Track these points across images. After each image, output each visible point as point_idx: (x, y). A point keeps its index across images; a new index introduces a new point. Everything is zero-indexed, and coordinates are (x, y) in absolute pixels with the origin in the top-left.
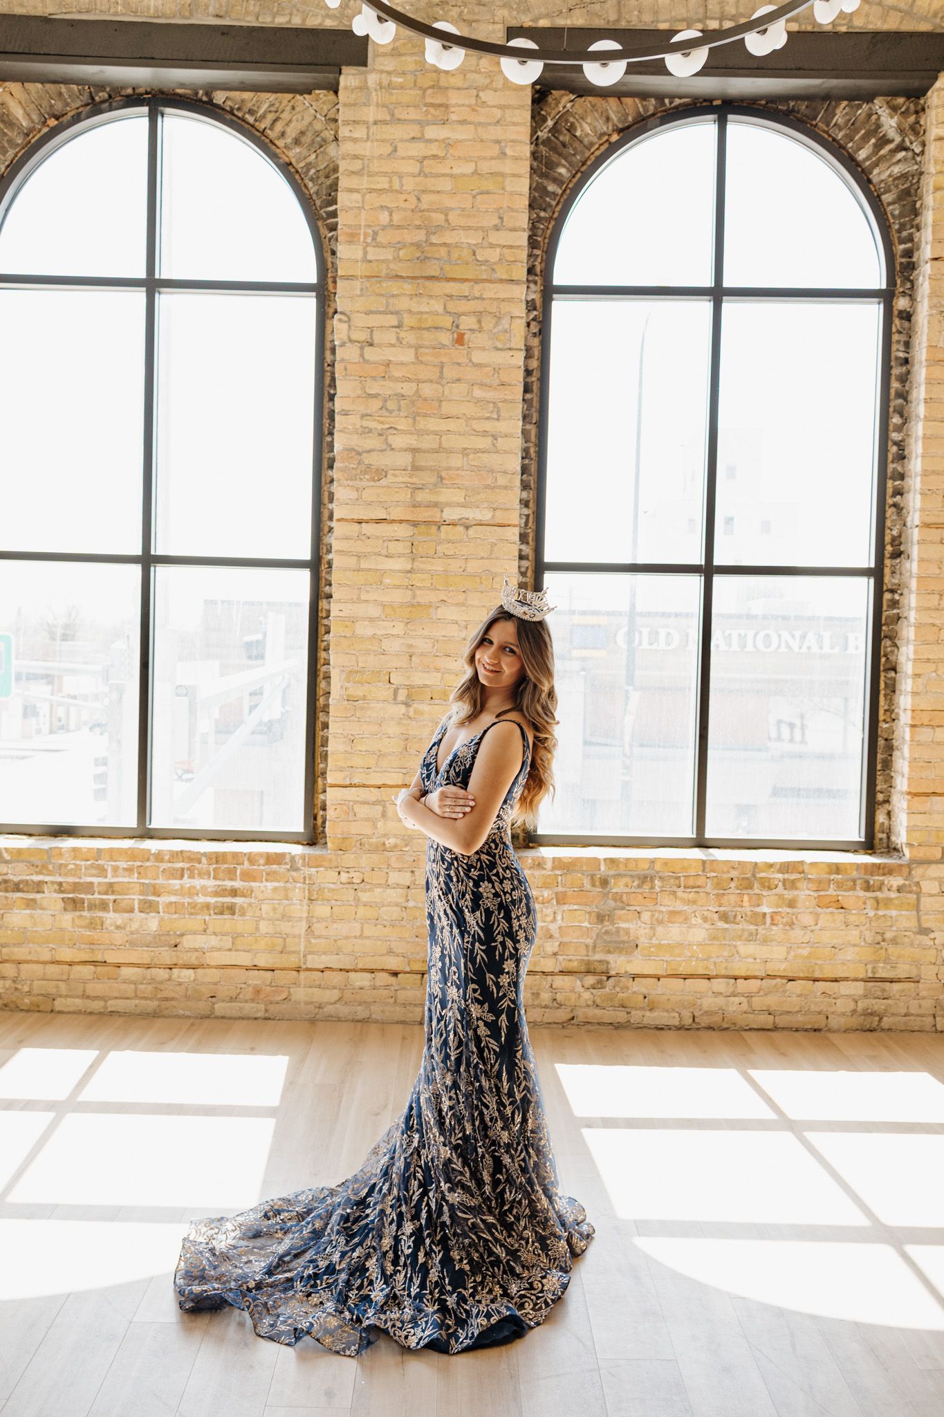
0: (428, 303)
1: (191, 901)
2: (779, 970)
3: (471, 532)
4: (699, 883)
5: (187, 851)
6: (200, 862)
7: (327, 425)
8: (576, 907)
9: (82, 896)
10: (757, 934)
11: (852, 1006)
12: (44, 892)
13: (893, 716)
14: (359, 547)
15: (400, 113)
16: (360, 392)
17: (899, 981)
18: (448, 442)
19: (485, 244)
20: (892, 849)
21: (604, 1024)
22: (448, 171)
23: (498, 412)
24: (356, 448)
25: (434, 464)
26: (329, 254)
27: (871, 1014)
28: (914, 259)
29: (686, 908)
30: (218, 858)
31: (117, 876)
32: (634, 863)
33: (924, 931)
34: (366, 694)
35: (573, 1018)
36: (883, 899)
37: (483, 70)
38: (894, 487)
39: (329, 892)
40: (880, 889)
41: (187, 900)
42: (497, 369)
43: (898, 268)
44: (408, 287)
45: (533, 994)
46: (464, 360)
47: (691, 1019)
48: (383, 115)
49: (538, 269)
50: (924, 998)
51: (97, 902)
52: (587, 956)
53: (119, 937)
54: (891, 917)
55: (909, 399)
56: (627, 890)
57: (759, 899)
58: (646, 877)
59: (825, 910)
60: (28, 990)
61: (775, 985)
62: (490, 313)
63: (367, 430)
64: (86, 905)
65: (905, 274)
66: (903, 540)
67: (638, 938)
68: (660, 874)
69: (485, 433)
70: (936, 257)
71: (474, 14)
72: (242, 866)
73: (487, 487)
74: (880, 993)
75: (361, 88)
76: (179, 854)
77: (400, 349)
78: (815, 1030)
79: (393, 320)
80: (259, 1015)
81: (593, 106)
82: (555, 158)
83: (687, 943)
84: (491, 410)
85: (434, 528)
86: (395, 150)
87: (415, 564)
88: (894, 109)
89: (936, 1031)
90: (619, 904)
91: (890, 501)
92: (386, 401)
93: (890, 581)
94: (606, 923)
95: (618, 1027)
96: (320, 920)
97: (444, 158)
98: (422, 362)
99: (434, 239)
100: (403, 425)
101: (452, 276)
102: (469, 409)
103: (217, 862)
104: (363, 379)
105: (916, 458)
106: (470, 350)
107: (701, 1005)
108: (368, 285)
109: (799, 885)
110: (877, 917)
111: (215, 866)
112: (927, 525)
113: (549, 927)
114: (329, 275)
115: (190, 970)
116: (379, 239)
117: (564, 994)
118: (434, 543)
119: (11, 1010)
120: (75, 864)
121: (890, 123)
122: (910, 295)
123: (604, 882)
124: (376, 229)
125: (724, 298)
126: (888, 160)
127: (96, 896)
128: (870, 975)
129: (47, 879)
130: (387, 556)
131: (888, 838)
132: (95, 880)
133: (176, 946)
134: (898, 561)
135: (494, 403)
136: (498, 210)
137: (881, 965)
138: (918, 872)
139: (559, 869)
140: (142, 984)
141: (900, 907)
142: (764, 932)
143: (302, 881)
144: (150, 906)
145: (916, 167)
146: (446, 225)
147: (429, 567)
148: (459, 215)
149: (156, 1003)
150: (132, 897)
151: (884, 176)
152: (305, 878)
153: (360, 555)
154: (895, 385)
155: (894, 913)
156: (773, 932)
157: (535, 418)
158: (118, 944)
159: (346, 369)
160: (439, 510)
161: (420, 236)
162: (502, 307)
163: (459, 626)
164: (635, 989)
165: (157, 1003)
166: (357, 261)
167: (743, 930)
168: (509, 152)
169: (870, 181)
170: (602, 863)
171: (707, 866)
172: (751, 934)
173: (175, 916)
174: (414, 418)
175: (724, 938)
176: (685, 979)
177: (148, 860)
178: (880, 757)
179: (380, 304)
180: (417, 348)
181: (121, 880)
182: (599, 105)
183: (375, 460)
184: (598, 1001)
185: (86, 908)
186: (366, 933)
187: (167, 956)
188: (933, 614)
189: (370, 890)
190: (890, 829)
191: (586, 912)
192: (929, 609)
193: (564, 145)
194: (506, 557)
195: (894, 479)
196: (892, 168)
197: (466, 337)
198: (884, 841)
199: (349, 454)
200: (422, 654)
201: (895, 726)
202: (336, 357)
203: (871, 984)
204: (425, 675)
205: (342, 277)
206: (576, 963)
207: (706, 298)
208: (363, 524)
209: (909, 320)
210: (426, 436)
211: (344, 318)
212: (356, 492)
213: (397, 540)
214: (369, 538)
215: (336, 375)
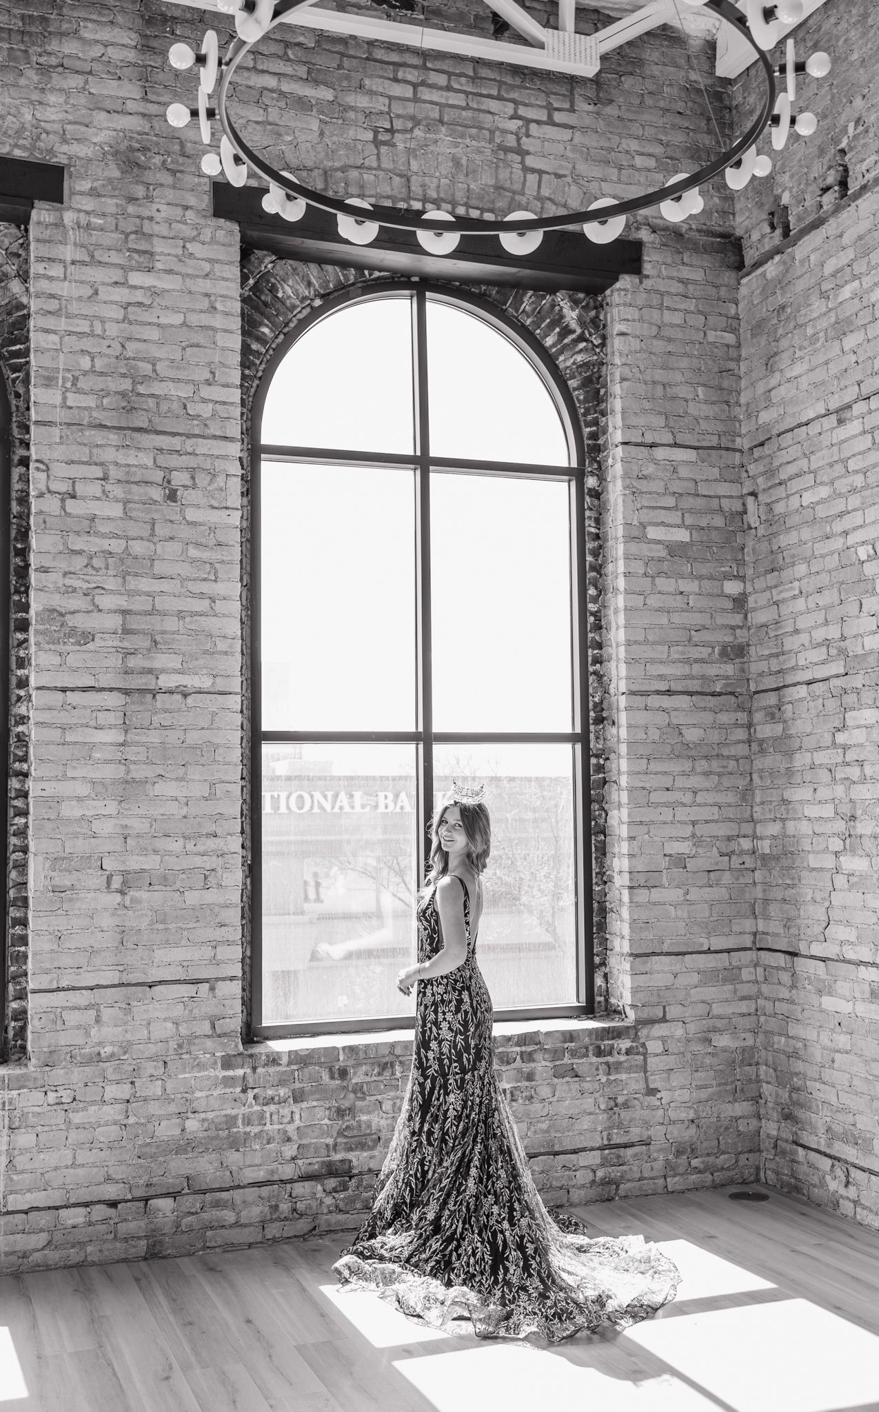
0: (137, 456)
3: (190, 700)
7: (16, 582)
8: (315, 1103)
11: (591, 1176)
13: (604, 879)
14: (64, 718)
15: (100, 255)
16: (61, 548)
17: (632, 1145)
18: (162, 603)
19: (196, 398)
20: (611, 1012)
21: (347, 1230)
22: (156, 320)
23: (216, 573)
24: (59, 609)
25: (147, 627)
26: (13, 396)
27: (609, 1183)
28: (600, 442)
32: (375, 1049)
33: (652, 1092)
34: (74, 883)
35: (314, 1228)
36: (614, 1063)
37: (189, 221)
38: (594, 656)
39: (33, 1116)
40: (610, 1054)
42: (213, 528)
43: (587, 449)
44: (113, 438)
45: (271, 1207)
46: (178, 517)
48: (82, 255)
49: (247, 428)
50: (656, 1160)
52: (329, 1156)
54: (623, 1081)
55: (604, 572)
56: (368, 1079)
58: (386, 1063)
59: (562, 1079)
62: (204, 470)
63: (70, 590)
65: (593, 455)
66: (605, 706)
67: (380, 1130)
68: (399, 1059)
69: (202, 595)
70: (627, 441)
71: (177, 163)
73: (206, 652)
74: (616, 1160)
75: (56, 225)
77: (107, 503)
79: (98, 472)
81: (294, 269)
82: (257, 316)
84: (208, 571)
85: (149, 696)
86: (96, 293)
87: (129, 736)
88: (575, 303)
89: (668, 1192)
90: (360, 1095)
91: (591, 669)
92: (92, 559)
93: (596, 746)
94: (346, 1118)
96: (23, 1151)
97: (150, 306)
98: (131, 518)
99: (141, 389)
100: (111, 584)
101: (161, 429)
102: (185, 570)
104: (65, 533)
105: (617, 629)
106: (183, 507)
108: (68, 433)
109: (536, 1056)
110: (609, 1082)
112: (633, 693)
113: (287, 1129)
114: (14, 419)
116: (79, 384)
117: (305, 1202)
118: (150, 713)
121: (571, 316)
122: (599, 476)
124: (77, 373)
125: (431, 468)
126: (571, 349)
128: (606, 1142)
130: (96, 728)
131: (607, 1000)
134: (602, 726)
135: (211, 564)
136: (210, 364)
137: (617, 1131)
138: (643, 1032)
139: (296, 1064)
141: (629, 1070)
143: (1, 1107)
145: (595, 357)
146: (154, 376)
147: (144, 739)
148: (168, 367)
151: (568, 363)
152: (3, 1103)
153: (65, 726)
154: (589, 558)
155: (624, 1076)
159: (45, 522)
160: (154, 677)
161: (126, 385)
162: (217, 464)
163: (180, 803)
166: (55, 407)
168: (219, 306)
169: (557, 366)
170: (341, 1052)
174: (124, 578)
178: (595, 919)
179: (82, 454)
180: (126, 502)
182: (299, 269)
183: (79, 621)
184: (341, 1205)
186: (79, 1161)
188: (643, 777)
189: (84, 1109)
190: (607, 991)
191: (326, 1108)
192: (639, 773)
193: (266, 304)
194: (228, 727)
195: (593, 648)
196: (575, 357)
197: (178, 493)
198: (603, 1004)
199: (49, 616)
200: (138, 835)
201: (610, 890)
202: (29, 509)
203: (607, 1152)
204: (142, 858)
205: (36, 422)
206: (316, 1167)
207: (413, 466)
208: (68, 693)
209: (599, 499)
210: (138, 597)
211: (41, 466)
212: (59, 657)
213: (108, 710)
214: (74, 707)
215: (32, 528)
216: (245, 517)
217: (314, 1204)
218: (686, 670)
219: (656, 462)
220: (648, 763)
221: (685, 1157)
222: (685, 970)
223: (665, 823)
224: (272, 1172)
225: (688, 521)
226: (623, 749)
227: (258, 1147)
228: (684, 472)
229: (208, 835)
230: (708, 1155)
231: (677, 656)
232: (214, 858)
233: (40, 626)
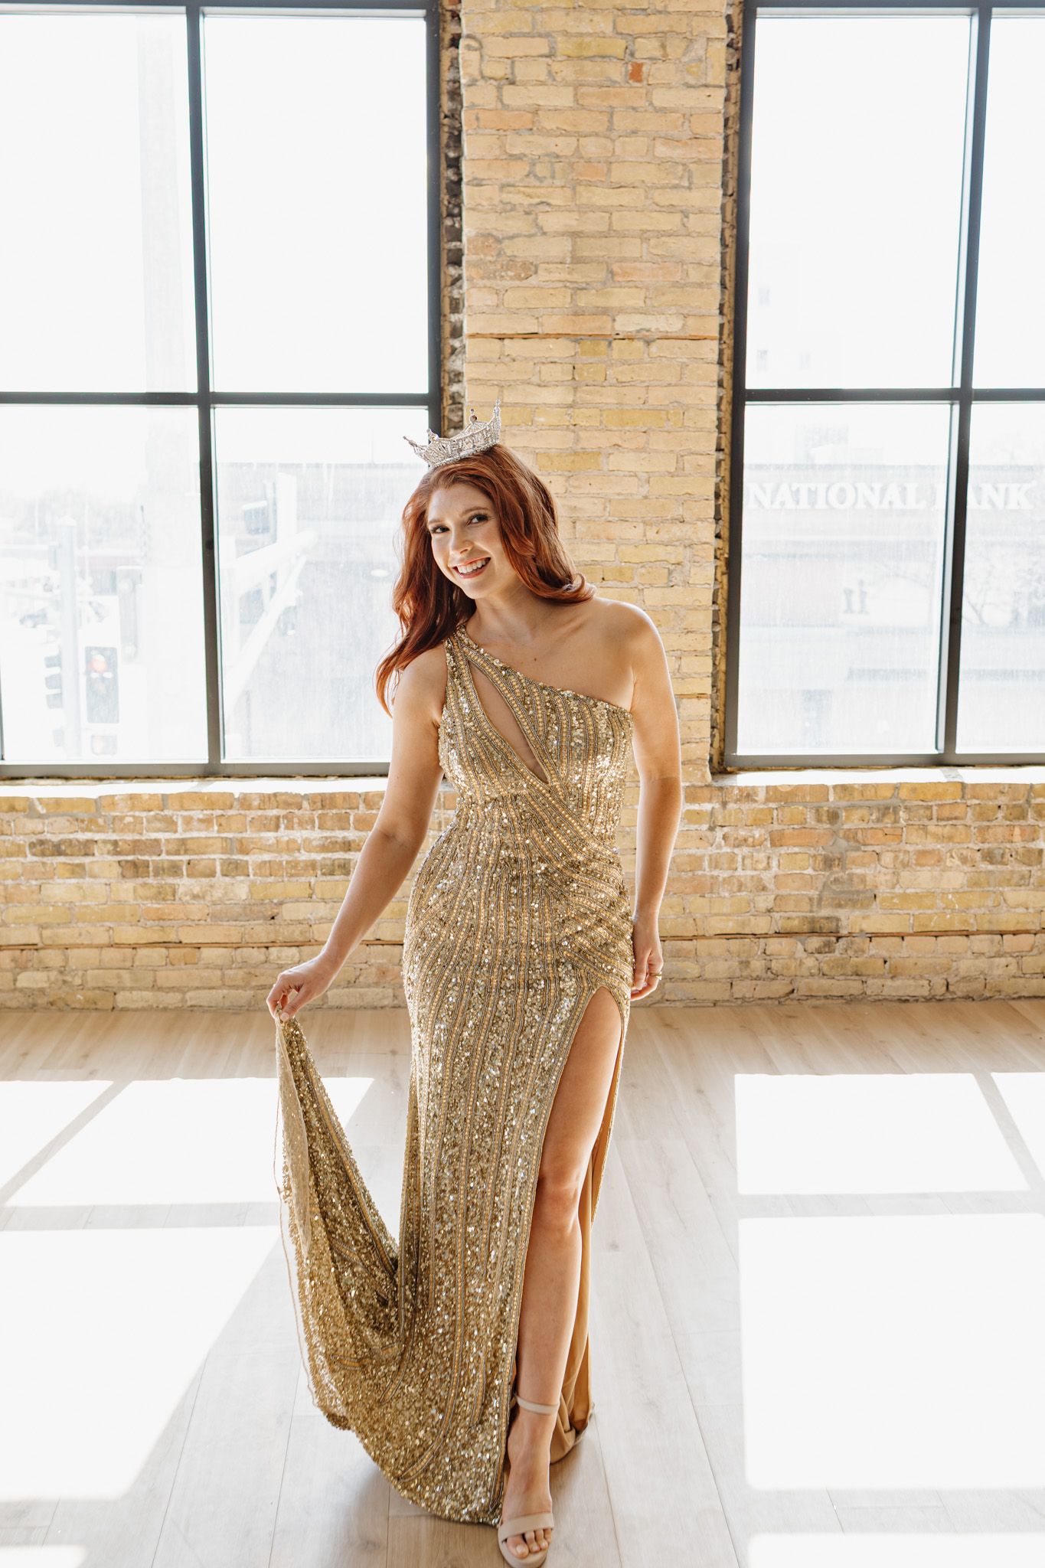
0: (591, 21)
1: (290, 859)
3: (654, 348)
4: (956, 814)
5: (282, 794)
6: (300, 808)
7: (446, 203)
8: (796, 849)
9: (146, 858)
10: (1030, 877)
12: (93, 855)
14: (501, 373)
16: (497, 152)
18: (621, 221)
21: (832, 997)
23: (690, 178)
24: (495, 233)
25: (601, 254)
29: (939, 846)
30: (325, 801)
31: (191, 830)
32: (873, 790)
35: (793, 991)
41: (285, 857)
42: (687, 116)
45: (741, 963)
46: (642, 103)
47: (945, 988)
51: (165, 865)
52: (811, 911)
53: (197, 909)
56: (863, 825)
57: (1035, 831)
58: (887, 808)
60: (80, 982)
62: (677, 34)
63: (508, 207)
64: (151, 869)
67: (876, 886)
68: (906, 803)
69: (671, 209)
72: (356, 811)
73: (675, 284)
76: (273, 799)
77: (552, 87)
79: (541, 46)
80: (386, 1002)
83: (939, 891)
84: (680, 174)
85: (604, 344)
87: (578, 395)
90: (852, 843)
92: (534, 165)
94: (836, 869)
95: (850, 1000)
98: (583, 107)
100: (558, 198)
102: (650, 174)
103: (323, 807)
104: (501, 132)
106: (649, 87)
107: (957, 969)
111: (320, 812)
113: (762, 876)
115: (294, 949)
117: (781, 961)
118: (604, 366)
119: (60, 1010)
120: (134, 817)
123: (834, 816)
125: (994, 10)
127: (164, 857)
129: (97, 837)
130: (539, 386)
132: (162, 836)
133: (273, 918)
135: (684, 165)
139: (774, 802)
140: (231, 969)
142: (1039, 874)
143: (437, 827)
144: (236, 868)
147: (597, 399)
149: (250, 993)
150: (212, 856)
152: (440, 823)
153: (503, 383)
157: (732, 186)
158: (197, 918)
159: (477, 119)
160: (610, 318)
162: (694, 24)
163: (639, 480)
164: (872, 952)
165: (252, 992)
167: (1012, 872)
170: (831, 791)
171: (968, 791)
172: (1023, 877)
173: (271, 879)
174: (574, 189)
175: (988, 883)
176: (936, 937)
177: (231, 807)
179: (524, 22)
180: (577, 86)
181: (195, 834)
183: (520, 250)
184: (826, 969)
185: (151, 874)
187: (261, 931)
191: (810, 855)
194: (700, 383)
197: (644, 69)
199: (483, 243)
200: (589, 520)
202: (460, 104)
204: (593, 547)
206: (796, 922)
207: (967, 10)
208: (507, 341)
210: (591, 214)
211: (473, 43)
212: (496, 296)
213: (555, 362)
214: (514, 361)
215: (464, 128)
216: (733, 101)
217: (793, 964)
224: (743, 924)
227: (727, 894)
229: (674, 520)
232: (681, 549)
233: (474, 257)
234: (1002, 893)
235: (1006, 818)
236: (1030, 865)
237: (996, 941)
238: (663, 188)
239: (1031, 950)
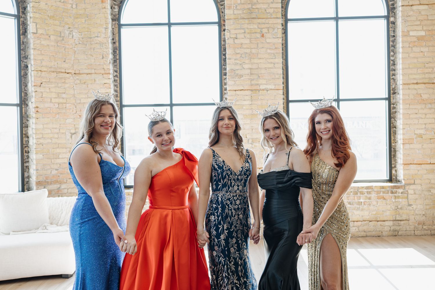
0: (253, 26)
2: (367, 219)
3: (269, 92)
7: (223, 63)
10: (360, 208)
11: (389, 228)
13: (396, 141)
16: (234, 52)
17: (403, 220)
18: (261, 66)
19: (269, 8)
20: (398, 181)
23: (275, 56)
24: (234, 69)
25: (257, 73)
26: (221, 13)
27: (395, 231)
28: (395, 6)
33: (410, 205)
36: (397, 196)
38: (392, 74)
40: (396, 193)
42: (274, 44)
43: (390, 9)
44: (247, 21)
46: (264, 42)
49: (283, 14)
50: (411, 225)
54: (400, 201)
55: (395, 47)
57: (360, 198)
59: (380, 200)
61: (366, 223)
62: (271, 27)
63: (236, 64)
65: (392, 11)
66: (396, 89)
69: (271, 63)
70: (403, 5)
73: (273, 78)
74: (397, 224)
77: (245, 39)
78: (379, 236)
79: (243, 31)
84: (273, 56)
85: (258, 91)
87: (252, 102)
89: (415, 235)
91: (391, 77)
92: (242, 55)
93: (393, 101)
98: (252, 43)
99: (254, 7)
100: (247, 61)
101: (259, 17)
102: (266, 56)
104: (235, 49)
105: (400, 64)
106: (266, 39)
108: (235, 21)
109: (371, 193)
110: (395, 202)
112: (404, 84)
114: (222, 19)
116: (237, 8)
118: (258, 96)
122: (394, 17)
124: (237, 5)
125: (339, 20)
128: (394, 219)
130: (244, 100)
131: (396, 178)
134: (395, 95)
135: (274, 54)
137: (398, 216)
138: (407, 187)
141: (402, 198)
142: (362, 207)
146: (257, 3)
147: (257, 103)
154: (391, 43)
155: (400, 200)
156: (364, 207)
159: (229, 46)
160: (259, 86)
161: (250, 6)
162: (275, 25)
166: (231, 14)
167: (355, 207)
172: (358, 208)
174: (250, 59)
175: (350, 210)
178: (392, 153)
179: (239, 26)
180: (250, 39)
183: (239, 72)
188: (408, 110)
190: (396, 175)
192: (406, 109)
194: (279, 99)
195: (392, 71)
197: (264, 35)
198: (395, 179)
199: (231, 71)
200: (256, 129)
201: (397, 144)
202: (226, 43)
203: (395, 222)
204: (257, 135)
205: (227, 19)
207: (334, 20)
208: (237, 91)
209: (394, 24)
210: (254, 64)
211: (228, 31)
212: (234, 82)
213: (247, 95)
214: (238, 95)
215: (227, 48)
216: (284, 40)
218: (423, 76)
219: (413, 11)
220: (410, 106)
221: (421, 225)
222: (421, 169)
223: (415, 124)
225: (425, 28)
226: (401, 102)
228: (423, 13)
230: (429, 225)
231: (420, 72)
233: (229, 74)
234: (353, 212)
235: (353, 194)
236: (359, 205)
237: (352, 224)
238: (269, 58)
239: (361, 225)
